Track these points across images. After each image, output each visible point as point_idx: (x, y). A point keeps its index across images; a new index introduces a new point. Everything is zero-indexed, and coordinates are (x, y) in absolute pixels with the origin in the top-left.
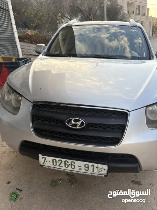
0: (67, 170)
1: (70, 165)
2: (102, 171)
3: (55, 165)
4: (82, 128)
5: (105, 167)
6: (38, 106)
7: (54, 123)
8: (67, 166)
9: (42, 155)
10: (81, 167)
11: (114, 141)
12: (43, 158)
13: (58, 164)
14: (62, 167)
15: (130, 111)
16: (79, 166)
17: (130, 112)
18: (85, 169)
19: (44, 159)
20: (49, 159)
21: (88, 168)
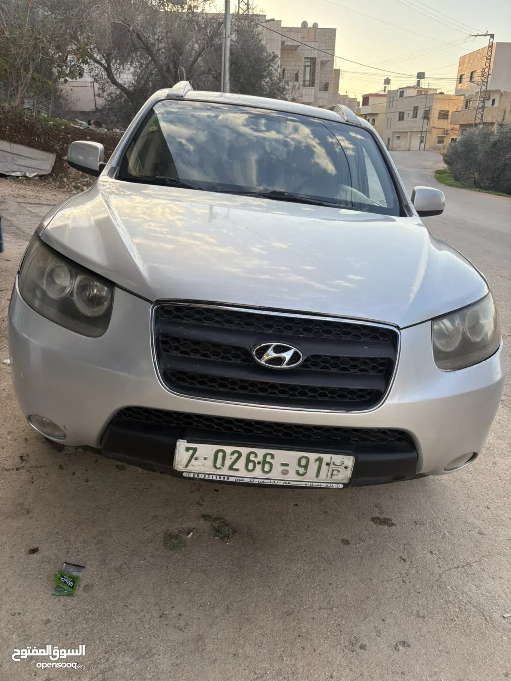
0: (249, 480)
1: (259, 463)
2: (339, 472)
3: (219, 469)
4: (296, 367)
5: (349, 461)
6: (168, 312)
7: (218, 358)
8: (250, 466)
9: (188, 442)
10: (287, 465)
11: (367, 399)
12: (187, 449)
13: (228, 463)
14: (237, 470)
15: (401, 327)
16: (283, 465)
17: (401, 331)
18: (298, 473)
19: (191, 451)
20: (206, 450)
21: (306, 467)
